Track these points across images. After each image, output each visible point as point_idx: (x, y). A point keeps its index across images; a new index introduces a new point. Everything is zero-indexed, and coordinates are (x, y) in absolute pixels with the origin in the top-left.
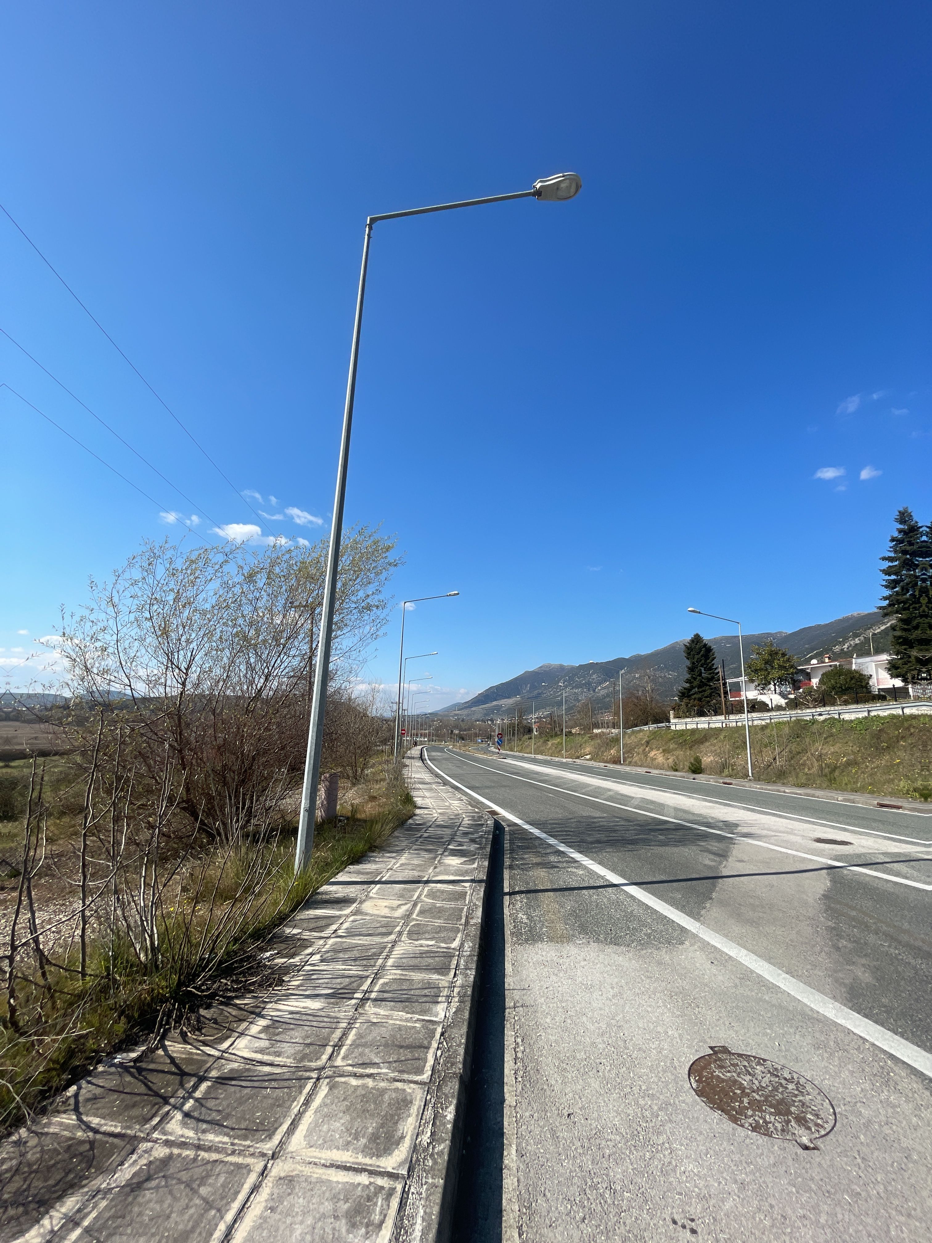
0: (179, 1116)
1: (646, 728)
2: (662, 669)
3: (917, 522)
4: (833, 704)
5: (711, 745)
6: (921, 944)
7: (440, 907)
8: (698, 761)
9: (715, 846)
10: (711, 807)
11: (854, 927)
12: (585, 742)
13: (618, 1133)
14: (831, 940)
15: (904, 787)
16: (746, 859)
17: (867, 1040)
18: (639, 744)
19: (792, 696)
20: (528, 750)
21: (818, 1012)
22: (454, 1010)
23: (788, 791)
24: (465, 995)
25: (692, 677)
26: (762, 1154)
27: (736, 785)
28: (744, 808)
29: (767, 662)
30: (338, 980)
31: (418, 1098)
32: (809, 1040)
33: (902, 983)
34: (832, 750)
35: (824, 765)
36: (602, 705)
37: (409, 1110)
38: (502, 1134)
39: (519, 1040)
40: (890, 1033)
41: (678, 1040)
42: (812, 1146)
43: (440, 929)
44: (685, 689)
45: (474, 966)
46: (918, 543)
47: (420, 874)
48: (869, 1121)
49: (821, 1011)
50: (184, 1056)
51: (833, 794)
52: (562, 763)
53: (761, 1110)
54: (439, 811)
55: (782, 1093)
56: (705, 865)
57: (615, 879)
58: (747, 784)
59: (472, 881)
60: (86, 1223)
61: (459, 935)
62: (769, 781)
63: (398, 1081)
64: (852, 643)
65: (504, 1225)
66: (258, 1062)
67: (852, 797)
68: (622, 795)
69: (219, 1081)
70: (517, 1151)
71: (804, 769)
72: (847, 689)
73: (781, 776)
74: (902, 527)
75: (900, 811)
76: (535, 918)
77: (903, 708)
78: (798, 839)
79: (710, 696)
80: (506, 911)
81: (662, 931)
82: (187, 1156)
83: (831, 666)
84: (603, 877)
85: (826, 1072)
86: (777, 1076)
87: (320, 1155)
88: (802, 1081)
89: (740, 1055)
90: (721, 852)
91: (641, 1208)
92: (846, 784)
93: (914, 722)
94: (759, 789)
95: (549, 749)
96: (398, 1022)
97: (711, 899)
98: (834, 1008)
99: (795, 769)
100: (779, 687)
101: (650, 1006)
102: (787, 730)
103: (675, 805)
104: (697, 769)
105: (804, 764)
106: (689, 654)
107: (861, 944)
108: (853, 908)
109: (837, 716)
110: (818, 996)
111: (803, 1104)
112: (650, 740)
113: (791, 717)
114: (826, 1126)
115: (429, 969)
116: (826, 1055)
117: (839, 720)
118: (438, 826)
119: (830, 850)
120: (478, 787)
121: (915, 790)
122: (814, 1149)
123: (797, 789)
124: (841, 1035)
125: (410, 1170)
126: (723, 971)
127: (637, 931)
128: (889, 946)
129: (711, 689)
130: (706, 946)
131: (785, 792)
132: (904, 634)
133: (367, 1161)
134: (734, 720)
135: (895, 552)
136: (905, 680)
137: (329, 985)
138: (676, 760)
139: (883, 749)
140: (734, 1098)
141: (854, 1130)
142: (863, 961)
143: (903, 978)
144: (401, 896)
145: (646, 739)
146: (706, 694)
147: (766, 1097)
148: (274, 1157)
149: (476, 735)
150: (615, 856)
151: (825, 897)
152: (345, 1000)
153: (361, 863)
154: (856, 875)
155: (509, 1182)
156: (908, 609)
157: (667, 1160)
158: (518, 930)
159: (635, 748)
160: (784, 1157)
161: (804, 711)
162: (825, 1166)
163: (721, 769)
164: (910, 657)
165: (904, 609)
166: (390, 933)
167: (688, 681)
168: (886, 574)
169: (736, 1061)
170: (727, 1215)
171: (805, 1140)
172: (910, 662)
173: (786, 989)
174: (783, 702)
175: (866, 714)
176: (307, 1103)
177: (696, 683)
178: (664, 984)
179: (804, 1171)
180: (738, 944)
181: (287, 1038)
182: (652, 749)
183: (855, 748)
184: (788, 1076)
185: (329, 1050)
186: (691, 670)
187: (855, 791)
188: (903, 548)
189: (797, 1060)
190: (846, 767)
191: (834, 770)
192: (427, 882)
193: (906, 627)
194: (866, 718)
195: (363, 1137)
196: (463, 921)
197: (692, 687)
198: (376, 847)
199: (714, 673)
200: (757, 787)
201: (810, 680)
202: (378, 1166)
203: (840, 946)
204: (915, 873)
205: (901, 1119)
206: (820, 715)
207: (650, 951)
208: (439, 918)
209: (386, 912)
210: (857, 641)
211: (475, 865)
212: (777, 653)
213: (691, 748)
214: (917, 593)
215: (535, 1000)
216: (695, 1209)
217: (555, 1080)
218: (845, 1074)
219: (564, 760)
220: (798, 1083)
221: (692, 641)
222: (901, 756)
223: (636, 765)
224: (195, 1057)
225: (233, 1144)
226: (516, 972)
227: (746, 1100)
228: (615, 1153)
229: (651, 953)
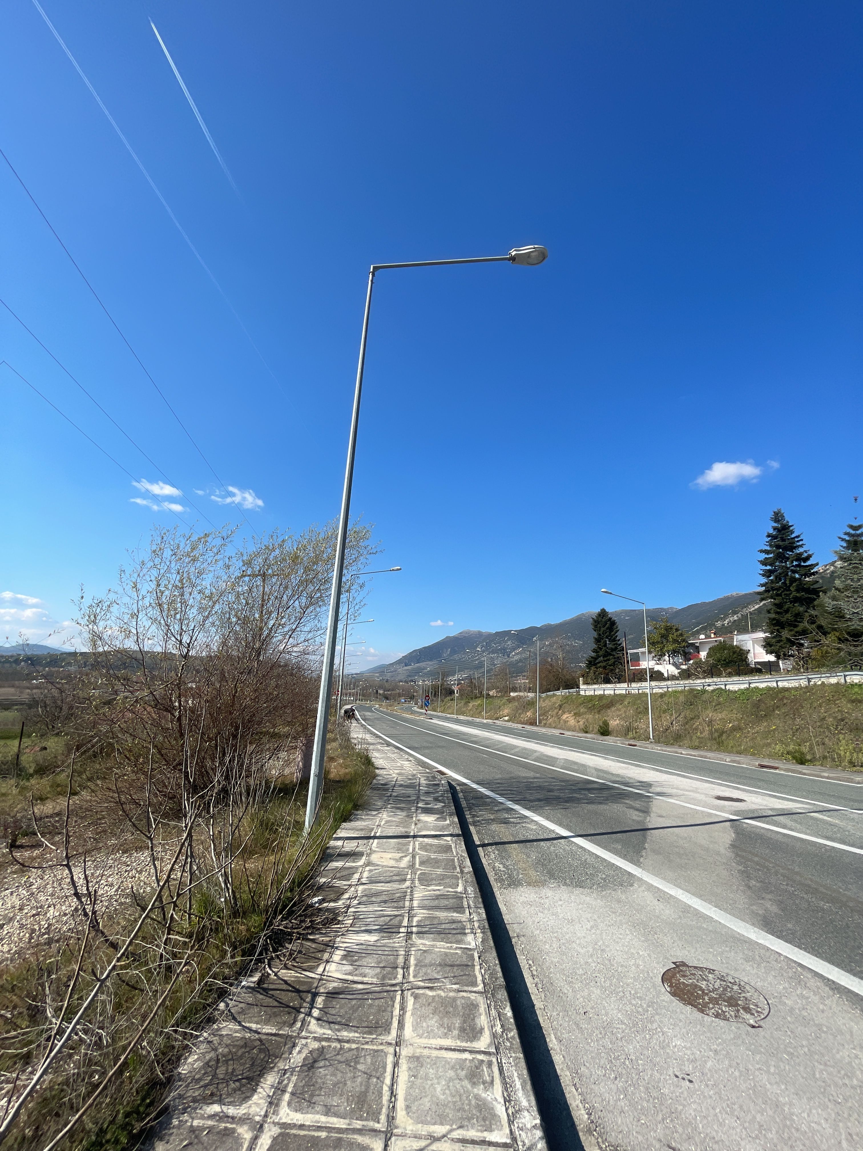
0: (313, 1021)
1: (558, 693)
2: (569, 637)
3: (788, 522)
4: (719, 675)
5: (617, 710)
6: (810, 882)
7: (434, 859)
8: (606, 724)
9: (637, 804)
10: (627, 768)
11: (759, 870)
12: (504, 704)
13: (622, 1023)
14: (743, 881)
15: (779, 750)
16: (664, 815)
17: (782, 955)
18: (552, 708)
19: (684, 667)
20: (450, 711)
21: (744, 936)
22: (481, 940)
23: (685, 752)
24: (484, 927)
25: (598, 647)
26: (725, 1032)
27: (640, 746)
28: (654, 769)
29: (663, 636)
30: (382, 919)
31: (482, 1002)
32: (741, 955)
33: (800, 912)
34: (720, 717)
35: (713, 730)
36: (517, 670)
37: (478, 1010)
38: (541, 1028)
39: (530, 962)
40: (796, 949)
41: (648, 958)
42: (757, 1025)
43: (443, 877)
44: (592, 657)
45: (482, 905)
46: (789, 539)
47: (406, 830)
48: (792, 1008)
49: (745, 934)
50: (293, 979)
51: (722, 756)
52: (484, 723)
53: (718, 1004)
54: (396, 771)
55: (730, 992)
56: (633, 820)
57: (564, 833)
58: (650, 746)
59: (451, 835)
60: (290, 1089)
61: (460, 881)
62: (667, 744)
63: (461, 991)
64: (731, 619)
65: (563, 1085)
66: (351, 981)
67: (738, 759)
68: (547, 756)
69: (330, 995)
70: (555, 1038)
71: (696, 733)
72: (730, 662)
73: (677, 739)
74: (776, 525)
75: (777, 771)
76: (510, 867)
77: (777, 682)
78: (702, 797)
79: (614, 664)
80: (484, 861)
81: (613, 876)
82: (336, 1047)
83: (716, 641)
84: (553, 831)
85: (758, 977)
86: (724, 981)
87: (430, 1042)
88: (742, 983)
89: (696, 967)
90: (643, 809)
91: (652, 1070)
92: (732, 747)
93: (787, 694)
94: (660, 750)
95: (470, 710)
96: (442, 950)
97: (645, 849)
98: (755, 932)
99: (689, 733)
100: (673, 658)
101: (621, 934)
102: (682, 698)
103: (594, 766)
104: (605, 731)
105: (696, 729)
106: (596, 626)
107: (766, 883)
108: (757, 856)
109: (723, 687)
110: (742, 924)
111: (746, 999)
112: (562, 704)
113: (685, 687)
114: (764, 1012)
115: (447, 909)
116: (755, 966)
117: (725, 691)
118: (401, 786)
119: (729, 806)
120: (417, 748)
121: (788, 753)
122: (759, 1027)
123: (691, 750)
124: (762, 951)
125: (497, 1048)
126: (668, 906)
127: (594, 876)
128: (787, 885)
129: (615, 658)
130: (650, 887)
131: (681, 754)
132: (777, 616)
133: (464, 1044)
134: (635, 687)
135: (771, 546)
136: (778, 657)
137: (376, 923)
138: (586, 723)
139: (762, 717)
140: (698, 997)
141: (783, 1014)
142: (769, 896)
143: (800, 909)
144: (399, 850)
145: (559, 703)
146: (610, 662)
147: (720, 995)
148: (398, 1044)
149: (400, 695)
150: (559, 813)
151: (733, 846)
152: (394, 934)
153: (351, 821)
154: (753, 827)
155: (557, 1059)
156: (780, 595)
157: (661, 1039)
158: (499, 877)
159: (549, 711)
160: (740, 1034)
161: (695, 681)
162: (768, 1037)
163: (627, 732)
164: (781, 636)
165: (777, 595)
166: (405, 880)
167: (595, 651)
168: (763, 565)
169: (693, 972)
170: (710, 1070)
171: (752, 1022)
172: (782, 641)
173: (717, 919)
174: (675, 672)
175: (747, 686)
176: (403, 1008)
177: (601, 653)
178: (626, 917)
179: (754, 1041)
180: (674, 885)
181: (365, 964)
182: (564, 712)
183: (740, 716)
184: (732, 981)
185: (400, 971)
186: (598, 641)
187: (739, 753)
188: (777, 543)
189: (736, 970)
190: (732, 732)
191: (721, 735)
192: (414, 837)
193: (779, 610)
194: (747, 689)
195: (454, 1029)
196: (458, 870)
197: (598, 657)
198: (359, 806)
199: (617, 644)
200: (658, 749)
201: (699, 653)
202: (474, 1048)
203: (751, 885)
204: (798, 826)
205: (812, 1006)
206: (709, 685)
207: (609, 892)
208: (438, 867)
209: (392, 863)
210: (735, 618)
211: (448, 822)
212: (671, 628)
213: (599, 712)
214: (788, 582)
215: (532, 933)
216: (689, 1068)
217: (566, 989)
218: (770, 979)
219: (485, 721)
220: (740, 985)
221: (599, 615)
222: (775, 724)
223: (550, 726)
224: (302, 979)
225: (363, 1038)
226: (510, 911)
227: (706, 998)
228: (624, 1036)
229: (610, 893)
